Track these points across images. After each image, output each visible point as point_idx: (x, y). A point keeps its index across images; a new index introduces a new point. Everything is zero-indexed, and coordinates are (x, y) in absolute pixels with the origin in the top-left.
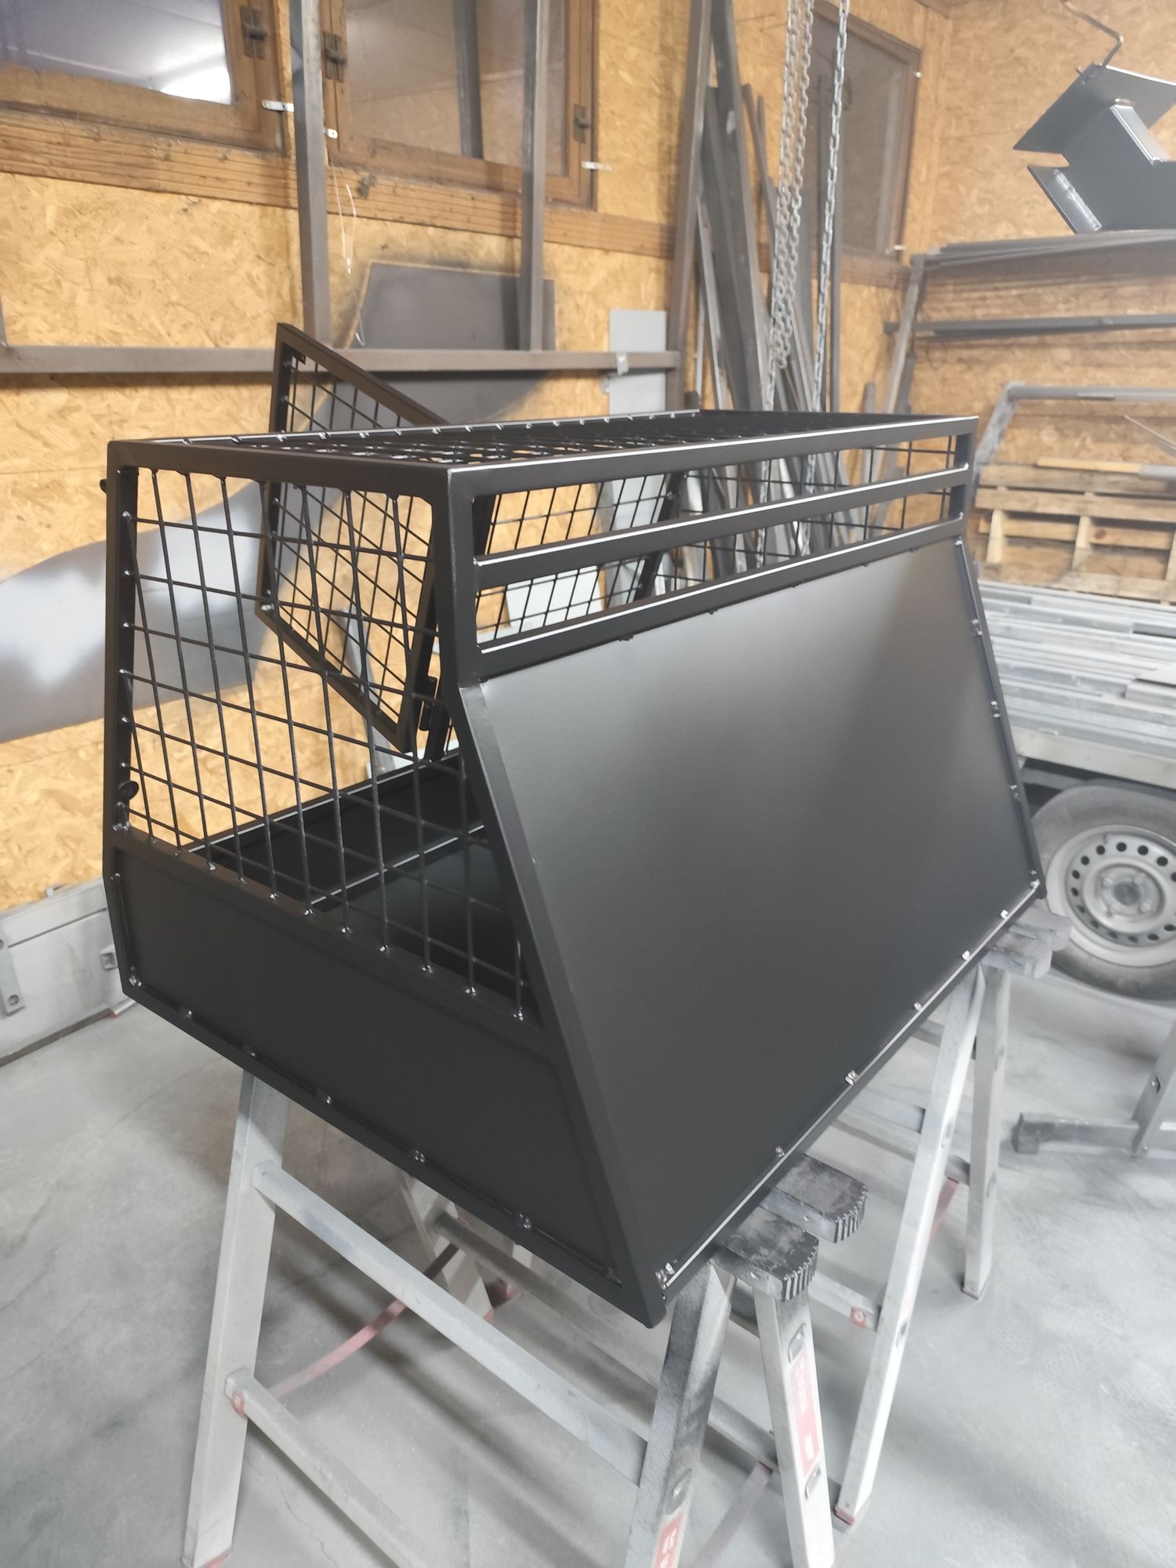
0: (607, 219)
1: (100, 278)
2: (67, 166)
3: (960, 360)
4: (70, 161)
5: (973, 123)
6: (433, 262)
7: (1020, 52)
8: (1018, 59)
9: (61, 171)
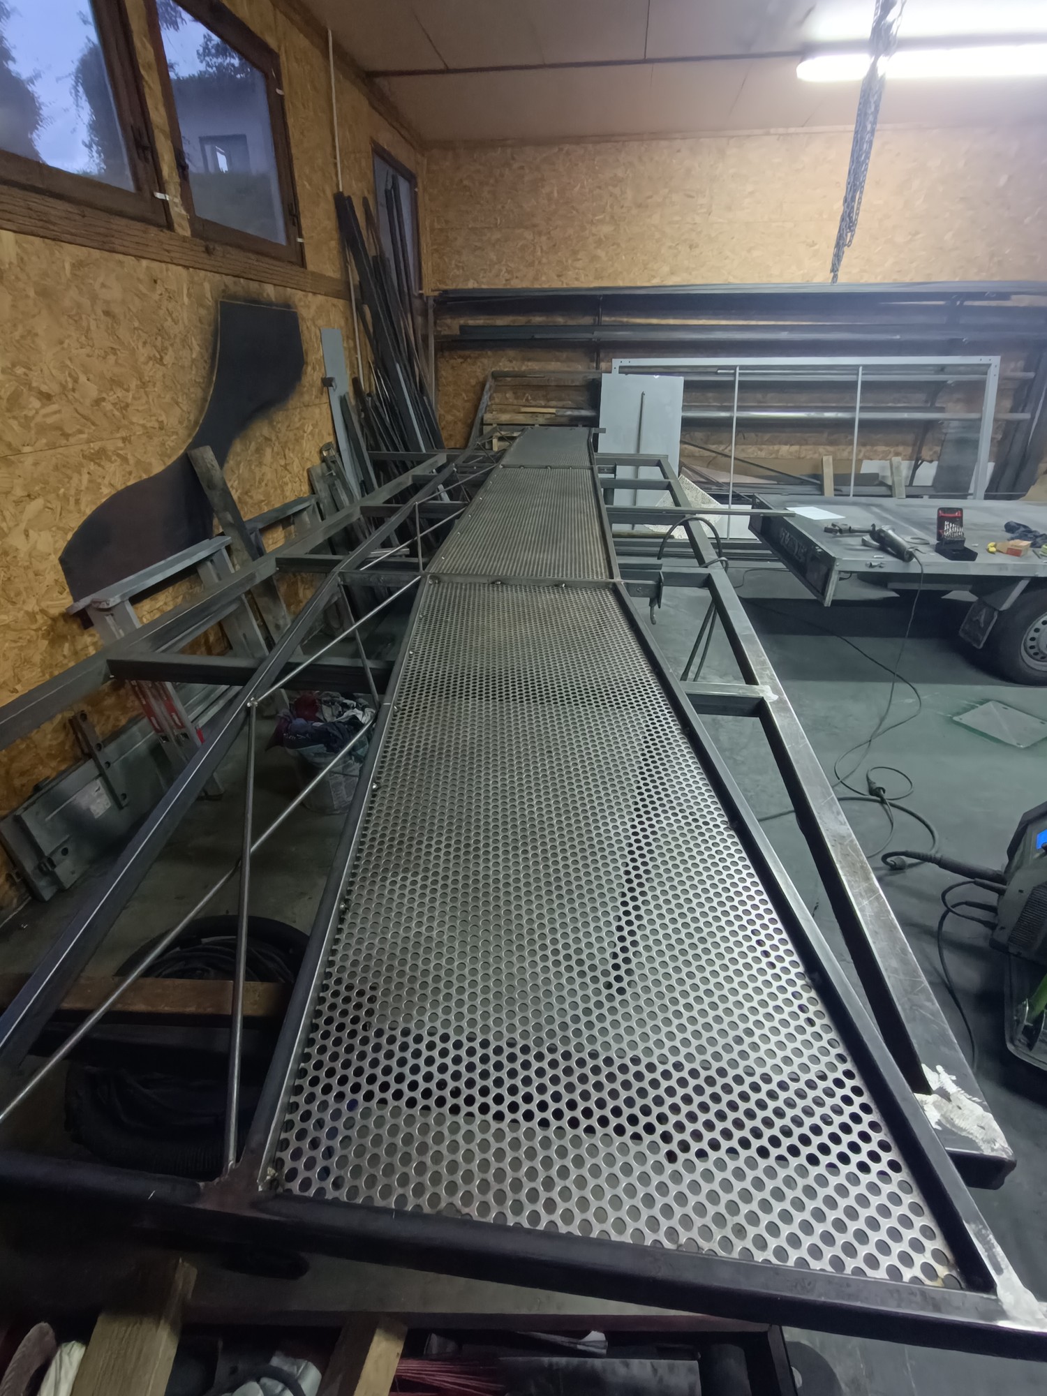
0: (313, 273)
1: (99, 312)
2: (72, 234)
3: (460, 357)
4: (73, 231)
5: (447, 222)
6: (245, 301)
7: (466, 182)
8: (465, 186)
9: (69, 237)
